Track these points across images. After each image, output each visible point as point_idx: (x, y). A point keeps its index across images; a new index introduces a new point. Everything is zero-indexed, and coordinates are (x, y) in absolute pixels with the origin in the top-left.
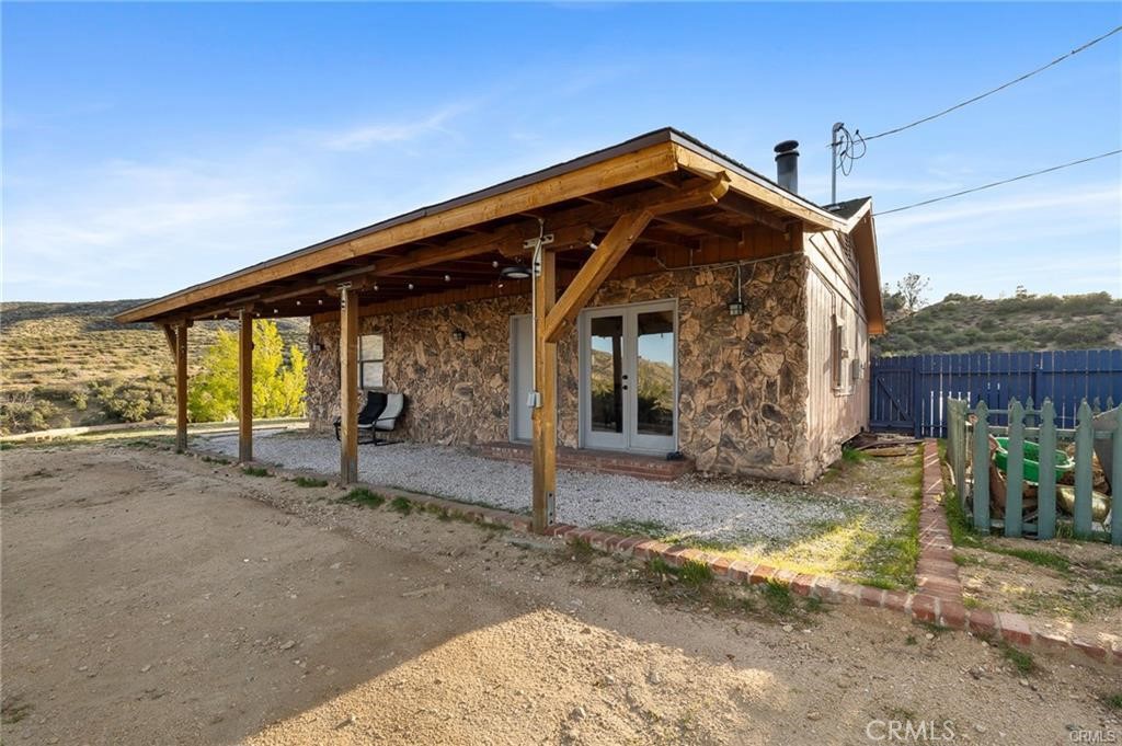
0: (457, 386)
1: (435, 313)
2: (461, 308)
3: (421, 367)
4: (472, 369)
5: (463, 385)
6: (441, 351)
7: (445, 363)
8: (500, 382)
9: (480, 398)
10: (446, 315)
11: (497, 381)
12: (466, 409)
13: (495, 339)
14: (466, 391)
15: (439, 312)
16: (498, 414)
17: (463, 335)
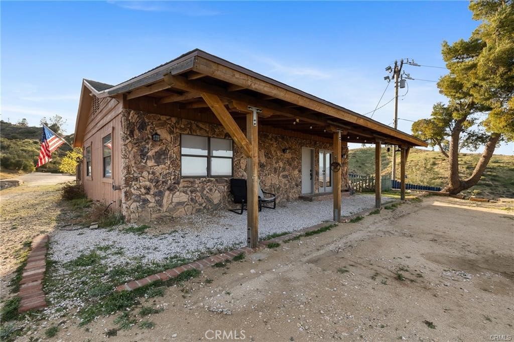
0: (281, 174)
1: (270, 137)
2: (283, 138)
3: (263, 164)
4: (287, 167)
5: (284, 173)
6: (274, 157)
7: (276, 163)
8: (298, 172)
9: (290, 179)
10: (276, 140)
11: (296, 172)
12: (285, 185)
13: (296, 154)
14: (285, 177)
15: (273, 137)
16: (297, 186)
17: (284, 151)
